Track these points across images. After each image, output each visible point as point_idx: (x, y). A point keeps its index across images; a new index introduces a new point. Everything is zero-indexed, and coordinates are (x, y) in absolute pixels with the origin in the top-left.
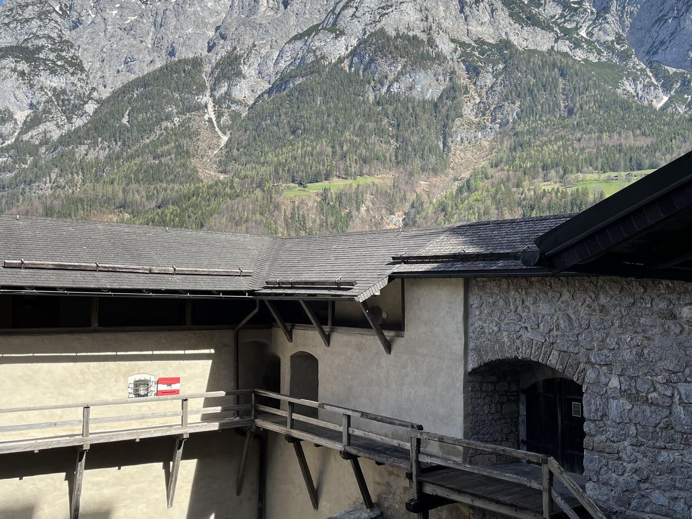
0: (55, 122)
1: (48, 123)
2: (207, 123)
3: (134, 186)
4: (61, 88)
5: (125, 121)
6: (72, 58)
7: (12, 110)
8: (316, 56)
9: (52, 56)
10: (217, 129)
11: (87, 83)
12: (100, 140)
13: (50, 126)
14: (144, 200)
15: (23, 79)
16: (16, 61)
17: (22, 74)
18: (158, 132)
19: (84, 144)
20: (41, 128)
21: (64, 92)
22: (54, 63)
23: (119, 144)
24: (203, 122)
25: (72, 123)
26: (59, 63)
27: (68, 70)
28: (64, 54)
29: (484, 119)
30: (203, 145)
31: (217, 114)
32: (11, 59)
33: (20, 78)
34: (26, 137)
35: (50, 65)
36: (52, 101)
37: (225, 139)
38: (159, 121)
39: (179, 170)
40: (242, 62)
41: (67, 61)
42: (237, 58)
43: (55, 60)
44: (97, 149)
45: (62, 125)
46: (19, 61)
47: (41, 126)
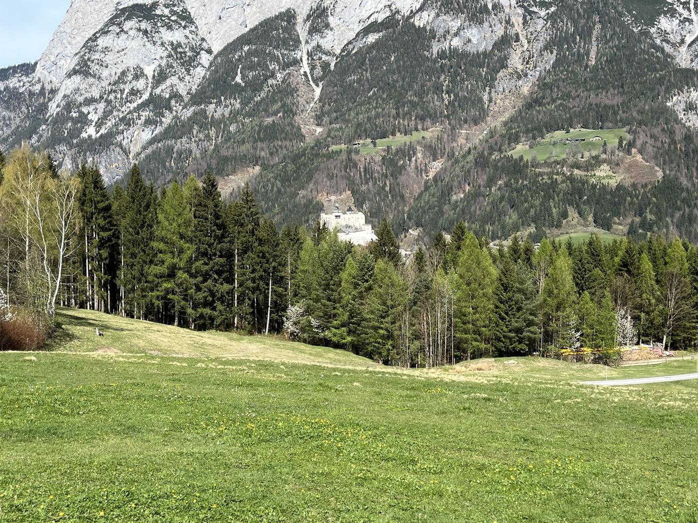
0: (177, 76)
1: (173, 77)
2: (303, 77)
3: (259, 144)
4: (177, 41)
5: (238, 79)
6: (182, 11)
7: (141, 66)
8: (392, 11)
9: (167, 12)
10: (311, 83)
11: (197, 35)
12: (223, 98)
13: (174, 80)
14: (268, 156)
15: (147, 38)
16: (139, 20)
17: (145, 32)
18: (266, 89)
19: (211, 103)
20: (168, 82)
21: (179, 45)
22: (169, 18)
23: (238, 101)
24: (300, 77)
25: (190, 75)
26: (173, 18)
27: (181, 24)
28: (175, 9)
29: (526, 67)
30: (302, 101)
31: (310, 67)
32: (136, 19)
33: (145, 36)
34: (158, 91)
35: (166, 20)
36: (172, 56)
37: (318, 91)
38: (266, 78)
39: (287, 128)
40: (329, 13)
41: (179, 16)
42: (325, 10)
43: (170, 15)
44: (222, 107)
45: (183, 77)
46: (142, 20)
47: (168, 81)
